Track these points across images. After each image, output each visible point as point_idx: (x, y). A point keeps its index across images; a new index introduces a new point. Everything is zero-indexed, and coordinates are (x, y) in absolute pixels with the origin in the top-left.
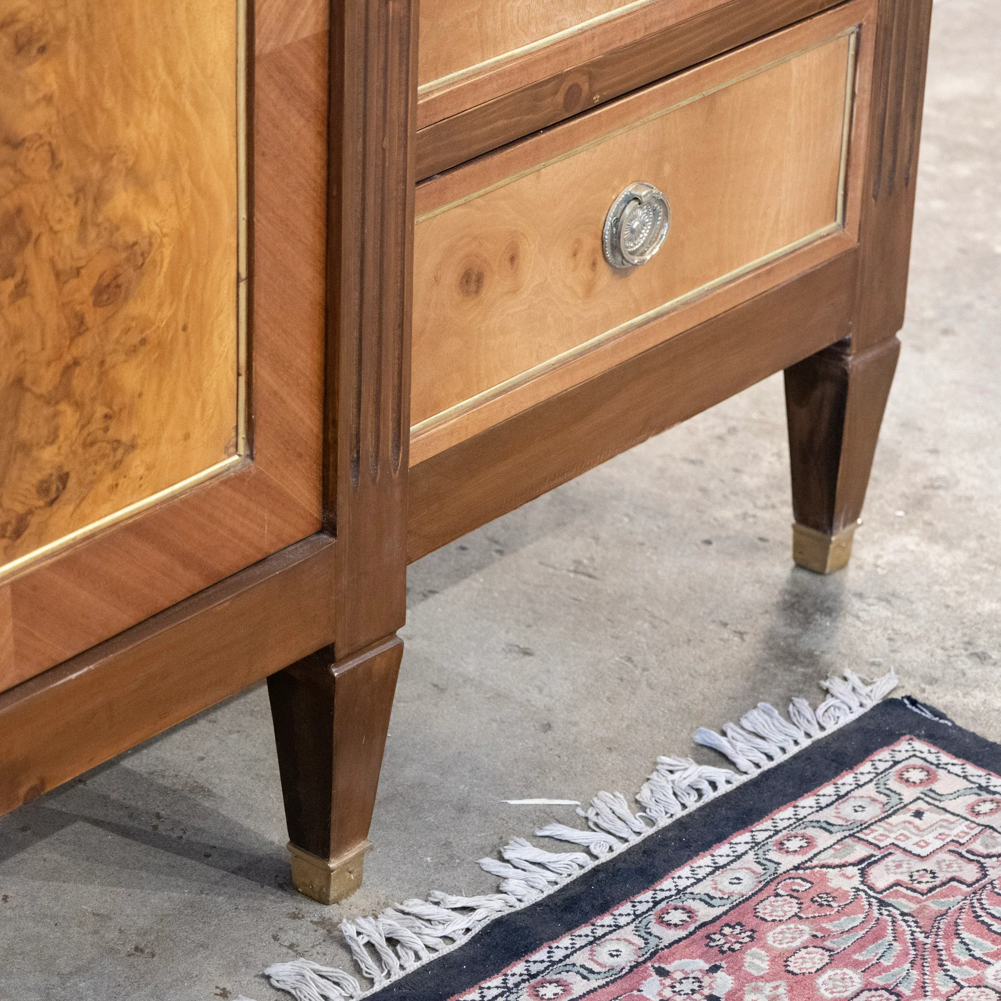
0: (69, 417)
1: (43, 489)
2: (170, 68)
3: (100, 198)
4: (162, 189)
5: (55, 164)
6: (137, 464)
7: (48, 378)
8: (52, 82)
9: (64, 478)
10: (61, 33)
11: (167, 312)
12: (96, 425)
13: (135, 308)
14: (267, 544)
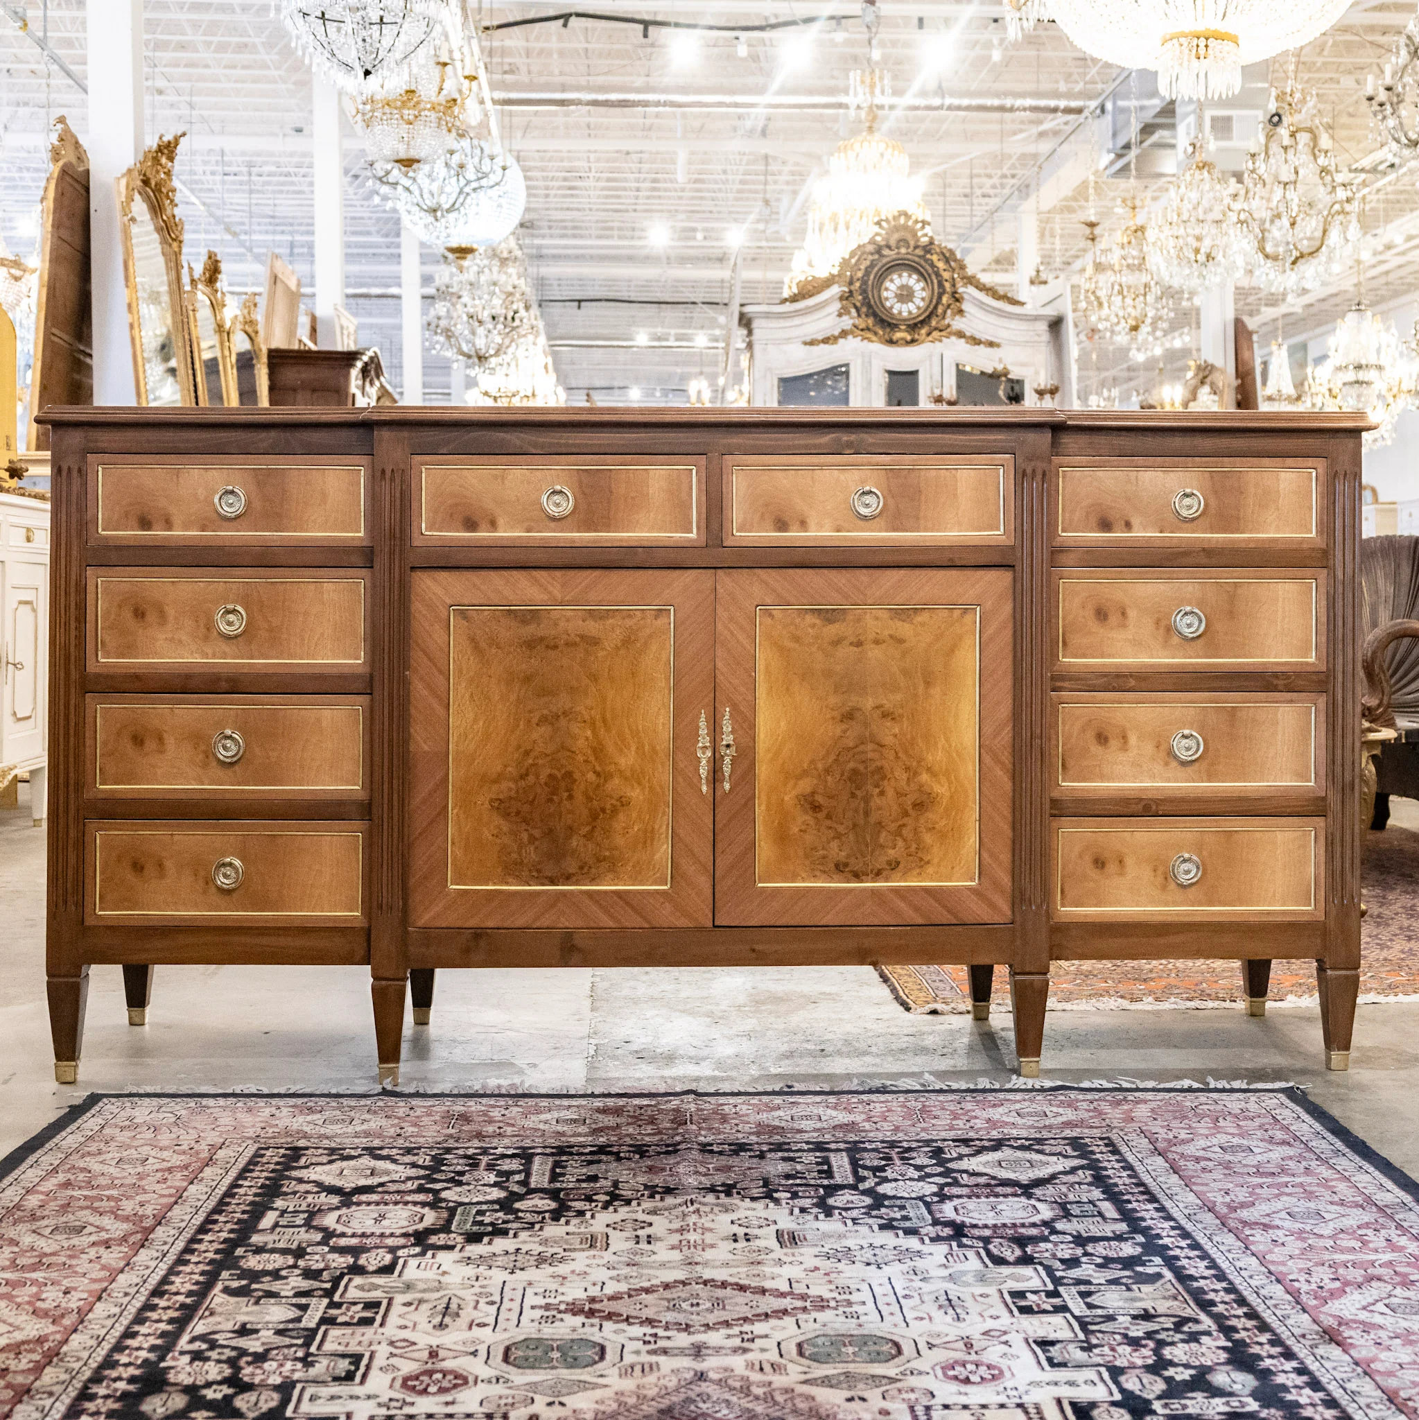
0: (900, 843)
1: (889, 863)
2: (947, 740)
3: (916, 774)
4: (943, 780)
5: (897, 757)
6: (930, 870)
7: (893, 827)
8: (897, 730)
9: (898, 863)
10: (901, 716)
11: (943, 822)
12: (913, 849)
13: (930, 815)
14: (987, 919)
